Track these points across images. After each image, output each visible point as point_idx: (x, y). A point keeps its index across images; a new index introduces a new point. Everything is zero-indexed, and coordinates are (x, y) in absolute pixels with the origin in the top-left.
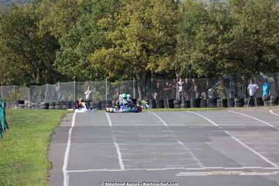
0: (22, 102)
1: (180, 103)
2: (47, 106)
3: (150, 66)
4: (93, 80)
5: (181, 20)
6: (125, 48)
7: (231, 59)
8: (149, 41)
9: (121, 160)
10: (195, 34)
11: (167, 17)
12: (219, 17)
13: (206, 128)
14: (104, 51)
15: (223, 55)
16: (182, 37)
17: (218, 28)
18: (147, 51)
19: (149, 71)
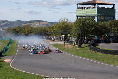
16: (32, 32)
17: (36, 31)
18: (29, 33)
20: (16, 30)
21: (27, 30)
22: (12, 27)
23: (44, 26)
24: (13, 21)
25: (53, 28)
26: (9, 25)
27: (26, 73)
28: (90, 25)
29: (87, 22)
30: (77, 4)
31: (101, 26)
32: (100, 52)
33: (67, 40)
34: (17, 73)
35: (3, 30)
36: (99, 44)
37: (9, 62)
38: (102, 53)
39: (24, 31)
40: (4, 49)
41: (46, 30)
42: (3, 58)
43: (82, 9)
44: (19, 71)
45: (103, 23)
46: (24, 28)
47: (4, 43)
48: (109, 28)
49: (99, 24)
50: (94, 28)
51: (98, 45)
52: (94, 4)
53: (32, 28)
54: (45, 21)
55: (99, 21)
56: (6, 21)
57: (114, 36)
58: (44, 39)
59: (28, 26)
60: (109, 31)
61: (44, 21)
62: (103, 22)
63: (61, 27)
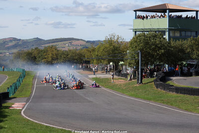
5: (59, 54)
6: (49, 59)
8: (53, 58)
11: (56, 53)
14: (45, 59)
16: (59, 57)
17: (66, 55)
20: (31, 54)
21: (50, 55)
22: (26, 50)
23: (79, 48)
24: (28, 39)
25: (94, 50)
26: (20, 45)
27: (49, 126)
28: (156, 46)
29: (152, 40)
30: (135, 11)
31: (175, 47)
32: (173, 91)
33: (117, 70)
34: (34, 127)
35: (11, 55)
36: (172, 78)
37: (20, 109)
38: (177, 92)
39: (46, 56)
40: (11, 86)
41: (83, 54)
42: (10, 101)
43: (143, 19)
44: (36, 123)
45: (179, 43)
46: (46, 51)
47: (11, 77)
48: (188, 50)
49: (173, 43)
50: (163, 51)
51: (171, 80)
52: (164, 11)
53: (58, 51)
54: (82, 40)
55: (172, 39)
56: (15, 39)
57: (197, 65)
58: (79, 69)
59: (51, 48)
60: (189, 57)
61: (78, 40)
62: (179, 41)
63: (108, 49)
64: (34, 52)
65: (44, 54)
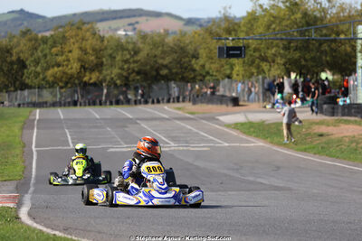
0: (3, 103)
1: (106, 102)
2: (19, 105)
3: (86, 79)
4: (49, 87)
5: (106, 48)
6: (69, 67)
7: (138, 73)
8: (85, 63)
9: (70, 141)
10: (115, 58)
11: (97, 47)
12: (130, 47)
13: (124, 119)
14: (56, 69)
15: (134, 71)
16: (107, 60)
17: (130, 54)
18: (85, 69)
19: (85, 82)
20: (9, 51)
21: (76, 53)
41: (190, 49)
59: (78, 28)
63: (285, 23)
64: (18, 44)
65: (54, 50)
